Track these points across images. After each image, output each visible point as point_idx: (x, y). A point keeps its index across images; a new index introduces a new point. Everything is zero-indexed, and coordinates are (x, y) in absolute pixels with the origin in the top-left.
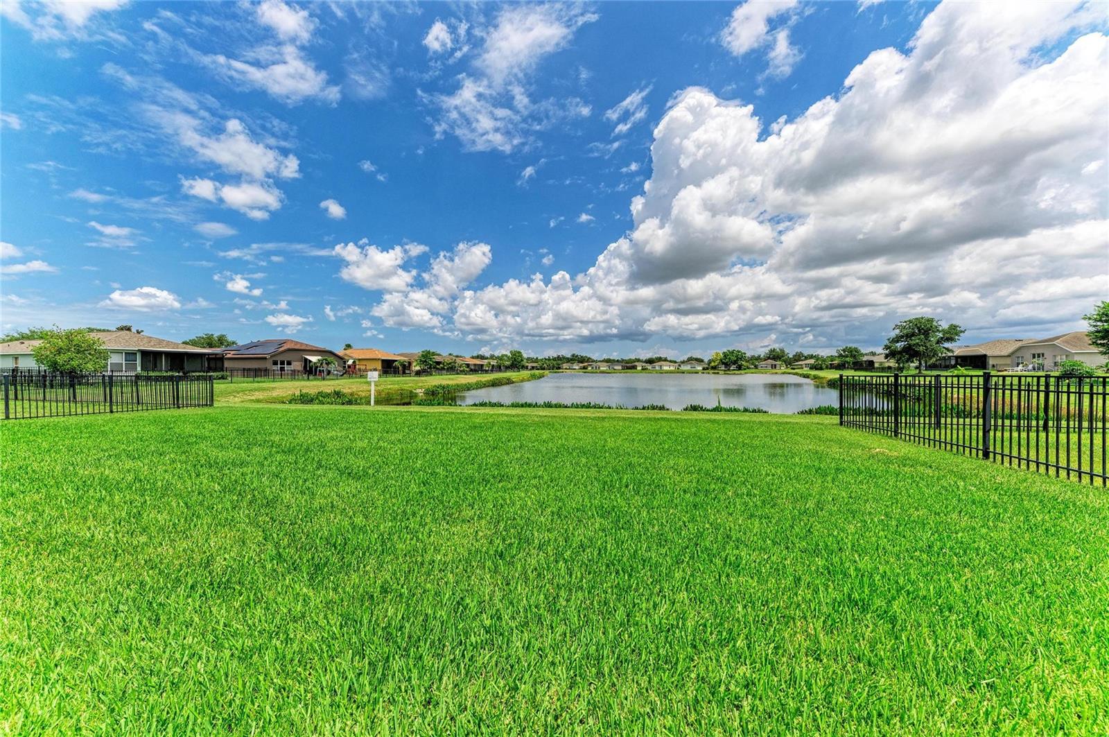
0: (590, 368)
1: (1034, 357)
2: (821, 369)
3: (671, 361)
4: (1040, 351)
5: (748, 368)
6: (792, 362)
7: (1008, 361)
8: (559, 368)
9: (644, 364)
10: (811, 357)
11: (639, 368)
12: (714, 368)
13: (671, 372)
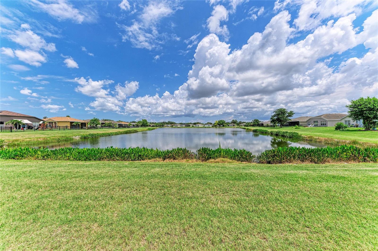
0: (174, 126)
1: (314, 122)
2: (248, 126)
3: (202, 124)
4: (316, 120)
5: (226, 126)
6: (239, 124)
7: (306, 123)
8: (163, 126)
9: (193, 125)
10: (244, 123)
11: (191, 126)
12: (215, 126)
13: (202, 127)
